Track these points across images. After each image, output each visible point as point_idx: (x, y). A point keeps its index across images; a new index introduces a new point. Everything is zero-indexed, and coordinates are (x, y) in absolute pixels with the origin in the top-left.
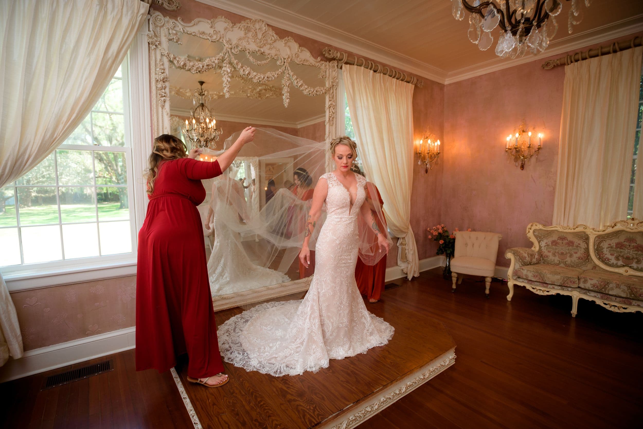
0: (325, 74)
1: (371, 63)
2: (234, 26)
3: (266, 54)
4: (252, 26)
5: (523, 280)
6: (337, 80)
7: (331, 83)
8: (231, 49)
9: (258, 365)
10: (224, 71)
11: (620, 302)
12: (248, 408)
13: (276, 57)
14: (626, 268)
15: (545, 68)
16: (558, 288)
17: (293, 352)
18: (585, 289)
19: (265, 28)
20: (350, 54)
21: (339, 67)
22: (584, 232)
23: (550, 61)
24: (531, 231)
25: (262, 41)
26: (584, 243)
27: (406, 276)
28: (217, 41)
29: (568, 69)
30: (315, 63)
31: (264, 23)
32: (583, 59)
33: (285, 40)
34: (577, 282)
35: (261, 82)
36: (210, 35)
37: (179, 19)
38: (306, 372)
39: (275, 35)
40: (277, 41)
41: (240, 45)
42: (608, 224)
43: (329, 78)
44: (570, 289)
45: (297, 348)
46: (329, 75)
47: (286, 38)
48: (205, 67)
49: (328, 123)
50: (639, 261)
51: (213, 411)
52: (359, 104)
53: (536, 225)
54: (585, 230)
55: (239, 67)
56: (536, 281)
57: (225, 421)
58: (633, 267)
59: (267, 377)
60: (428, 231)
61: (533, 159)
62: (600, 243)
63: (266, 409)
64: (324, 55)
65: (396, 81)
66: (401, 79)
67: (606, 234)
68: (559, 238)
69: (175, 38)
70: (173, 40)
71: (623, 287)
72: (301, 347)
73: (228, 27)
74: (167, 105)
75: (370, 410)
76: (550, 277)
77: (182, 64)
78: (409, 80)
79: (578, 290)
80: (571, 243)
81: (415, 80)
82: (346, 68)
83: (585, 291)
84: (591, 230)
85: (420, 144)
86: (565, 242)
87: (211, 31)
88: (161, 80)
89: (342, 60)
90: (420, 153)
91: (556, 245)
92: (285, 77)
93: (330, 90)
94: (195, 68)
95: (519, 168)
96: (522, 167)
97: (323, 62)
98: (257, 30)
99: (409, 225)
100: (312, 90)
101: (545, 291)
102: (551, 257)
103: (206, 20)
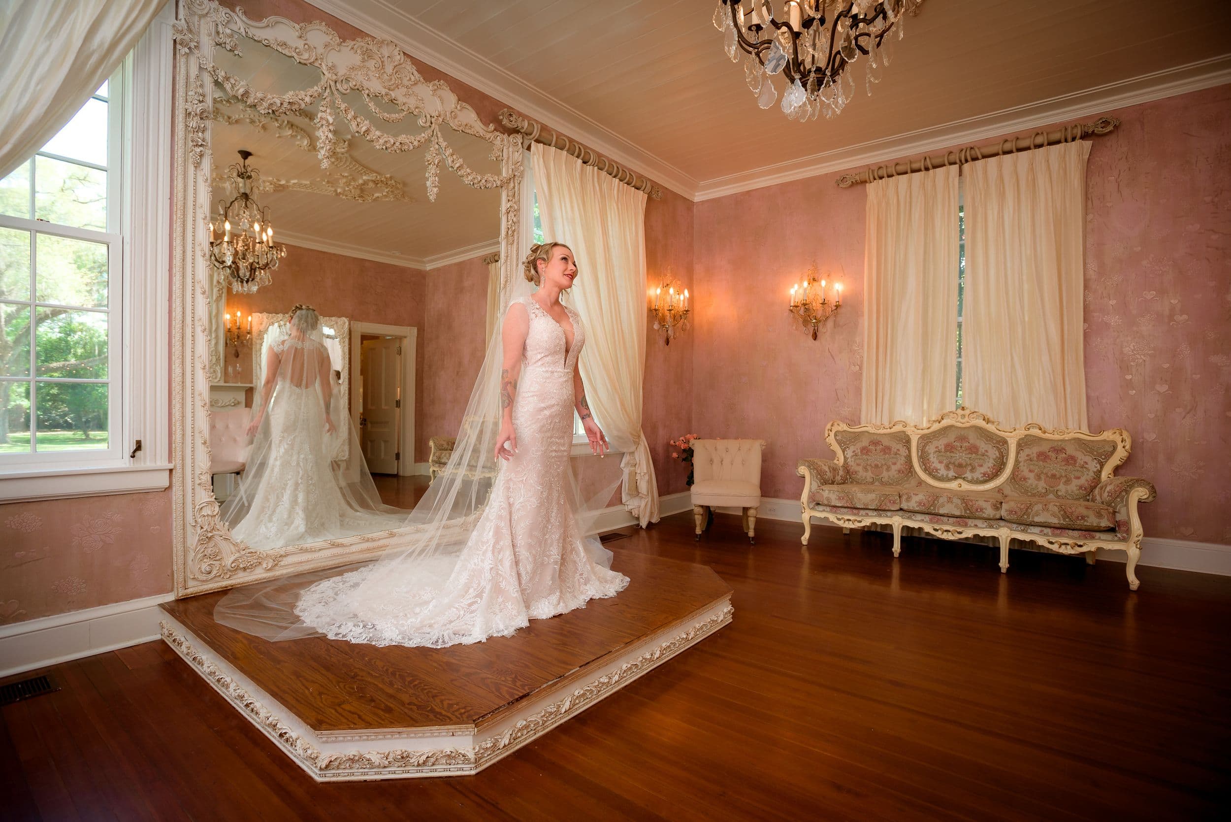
0: (501, 154)
1: (579, 148)
2: (343, 44)
3: (399, 102)
4: (375, 49)
5: (825, 508)
6: (522, 168)
7: (510, 172)
8: (336, 82)
9: (400, 637)
10: (321, 118)
11: (953, 524)
12: (390, 691)
13: (417, 110)
14: (960, 481)
15: (841, 186)
16: (873, 514)
17: (462, 613)
18: (909, 512)
19: (399, 57)
20: (544, 128)
21: (526, 146)
22: (904, 432)
23: (847, 175)
24: (832, 434)
25: (393, 79)
26: (905, 447)
27: (637, 523)
28: (310, 64)
29: (873, 189)
30: (484, 133)
31: (398, 49)
32: (889, 176)
33: (433, 85)
34: (898, 501)
35: (389, 150)
36: (297, 50)
37: (238, 9)
38: (490, 639)
39: (416, 73)
40: (420, 85)
41: (353, 79)
42: (934, 418)
43: (507, 161)
44: (889, 514)
45: (470, 605)
46: (508, 158)
47: (436, 82)
48: (285, 105)
49: (504, 239)
50: (974, 469)
51: (322, 702)
52: (558, 213)
53: (838, 424)
54: (904, 429)
55: (349, 117)
56: (842, 507)
57: (350, 712)
58: (967, 478)
59: (417, 652)
60: (672, 445)
61: (830, 324)
62: (924, 446)
63: (426, 689)
64: (501, 121)
65: (619, 184)
66: (625, 181)
67: (931, 433)
68: (870, 442)
69: (228, 42)
70: (223, 45)
71: (955, 500)
72: (479, 602)
73: (331, 42)
74: (206, 164)
75: (606, 681)
76: (862, 497)
77: (241, 91)
78: (638, 185)
79: (900, 513)
80: (887, 450)
81: (649, 185)
82: (537, 147)
83: (910, 514)
84: (913, 429)
85: (657, 296)
86: (879, 448)
87: (300, 44)
88: (196, 114)
89: (531, 134)
90: (656, 310)
91: (867, 454)
92: (431, 149)
93: (509, 183)
94: (265, 104)
95: (810, 337)
96: (815, 337)
97: (498, 133)
98: (385, 59)
99: (640, 431)
100: (479, 179)
101: (856, 520)
102: (861, 474)
103: (292, 23)
